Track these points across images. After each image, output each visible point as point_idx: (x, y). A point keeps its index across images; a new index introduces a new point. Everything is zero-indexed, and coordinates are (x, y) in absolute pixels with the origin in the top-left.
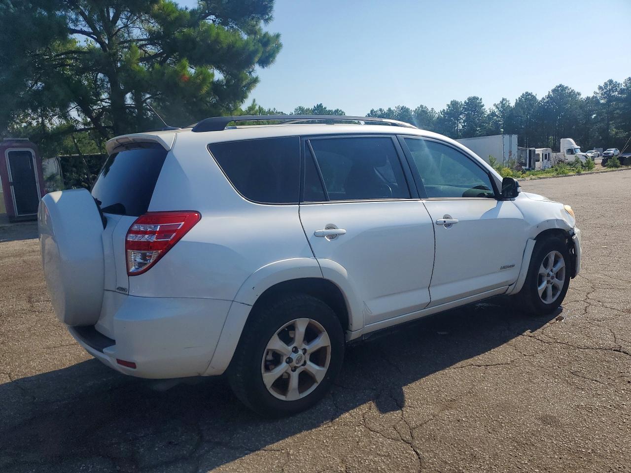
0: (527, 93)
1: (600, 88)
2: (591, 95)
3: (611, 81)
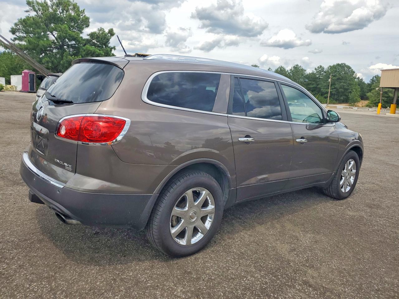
0: (281, 66)
1: (316, 69)
2: (311, 72)
3: (321, 66)
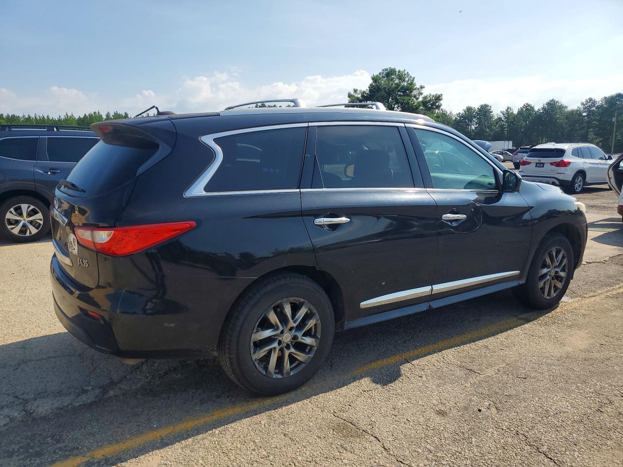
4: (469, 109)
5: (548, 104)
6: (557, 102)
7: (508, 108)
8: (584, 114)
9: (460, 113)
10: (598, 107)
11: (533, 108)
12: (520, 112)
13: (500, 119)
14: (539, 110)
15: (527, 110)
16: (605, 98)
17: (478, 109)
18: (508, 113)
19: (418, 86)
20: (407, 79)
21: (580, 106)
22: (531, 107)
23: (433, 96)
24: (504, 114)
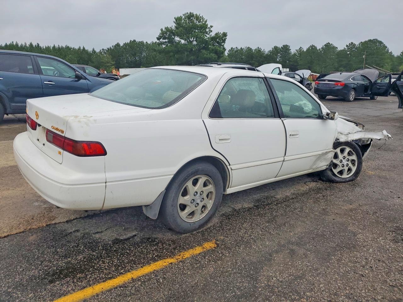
4: (276, 48)
5: (325, 45)
6: (331, 44)
7: (301, 47)
8: (348, 53)
9: (270, 50)
10: (356, 48)
11: (316, 48)
12: (308, 50)
13: (295, 54)
14: (319, 49)
15: (313, 48)
16: (361, 42)
17: (281, 47)
18: (300, 51)
19: (209, 26)
20: (202, 20)
21: (346, 48)
22: (315, 47)
23: (220, 33)
24: (297, 52)
